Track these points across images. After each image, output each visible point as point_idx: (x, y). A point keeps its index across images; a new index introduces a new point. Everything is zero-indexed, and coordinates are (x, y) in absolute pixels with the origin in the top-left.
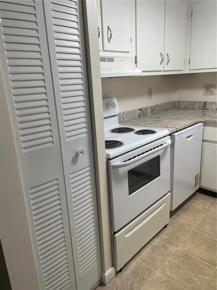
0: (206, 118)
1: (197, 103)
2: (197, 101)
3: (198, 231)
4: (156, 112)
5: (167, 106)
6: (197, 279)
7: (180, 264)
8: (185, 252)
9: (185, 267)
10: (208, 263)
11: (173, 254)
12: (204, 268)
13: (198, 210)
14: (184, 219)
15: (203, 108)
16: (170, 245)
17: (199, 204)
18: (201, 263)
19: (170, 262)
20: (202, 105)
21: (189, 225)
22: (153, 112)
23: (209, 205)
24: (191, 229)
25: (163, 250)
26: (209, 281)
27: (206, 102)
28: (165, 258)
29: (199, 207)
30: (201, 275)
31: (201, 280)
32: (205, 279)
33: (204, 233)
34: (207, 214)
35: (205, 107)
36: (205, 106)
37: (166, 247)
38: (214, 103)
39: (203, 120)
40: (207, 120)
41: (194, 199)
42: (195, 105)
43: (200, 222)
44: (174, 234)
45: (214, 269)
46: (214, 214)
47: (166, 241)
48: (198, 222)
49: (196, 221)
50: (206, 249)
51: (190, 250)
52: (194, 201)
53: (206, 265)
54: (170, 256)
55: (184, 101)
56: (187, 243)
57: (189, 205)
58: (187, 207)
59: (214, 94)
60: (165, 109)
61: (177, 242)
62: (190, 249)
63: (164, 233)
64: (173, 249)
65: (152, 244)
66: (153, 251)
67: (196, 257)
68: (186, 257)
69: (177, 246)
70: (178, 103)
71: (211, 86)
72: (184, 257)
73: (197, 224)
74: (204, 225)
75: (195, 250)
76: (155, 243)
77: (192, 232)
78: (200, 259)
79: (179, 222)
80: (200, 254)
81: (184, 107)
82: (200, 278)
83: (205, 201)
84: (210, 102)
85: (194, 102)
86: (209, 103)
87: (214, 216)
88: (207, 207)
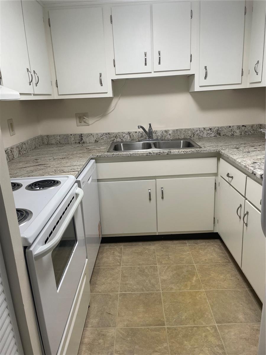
0: (96, 154)
1: (71, 136)
2: (71, 133)
3: (125, 292)
4: (25, 153)
5: (35, 143)
6: (158, 353)
7: (131, 347)
8: (126, 327)
9: (137, 347)
10: (156, 326)
11: (116, 339)
12: (156, 334)
13: (111, 265)
14: (103, 284)
15: (79, 141)
16: (107, 329)
17: (108, 258)
18: (149, 331)
19: (119, 352)
20: (78, 138)
21: (113, 290)
22: (21, 153)
23: (119, 255)
24: (117, 293)
25: (102, 342)
26: (170, 347)
27: (81, 134)
28: (110, 350)
29: (111, 261)
30: (157, 345)
31: (162, 352)
32: (164, 348)
33: (131, 291)
34: (122, 266)
35: (81, 141)
36: (82, 139)
37: (103, 335)
38: (91, 134)
39: (94, 156)
40: (98, 156)
41: (100, 254)
42: (69, 139)
43: (121, 279)
44: (102, 310)
45: (165, 330)
46: (128, 262)
47: (99, 327)
48: (119, 281)
49: (117, 280)
50: (144, 310)
51: (131, 321)
52: (101, 256)
53: (155, 330)
54: (115, 343)
55: (54, 135)
56: (123, 314)
57: (99, 263)
58: (98, 267)
59: (89, 124)
60: (33, 148)
61: (112, 320)
62: (130, 319)
63: (90, 317)
64: (112, 332)
65: (85, 342)
66: (91, 351)
67: (141, 326)
68: (132, 333)
69: (114, 325)
70: (46, 137)
71: (84, 115)
72: (130, 334)
73: (119, 284)
74: (127, 281)
75: (136, 318)
76: (87, 338)
77: (120, 297)
78: (147, 326)
79: (100, 291)
80: (143, 320)
81: (56, 142)
82: (160, 349)
83: (113, 251)
84: (86, 134)
85: (68, 135)
86: (85, 136)
87: (130, 265)
88: (118, 257)
